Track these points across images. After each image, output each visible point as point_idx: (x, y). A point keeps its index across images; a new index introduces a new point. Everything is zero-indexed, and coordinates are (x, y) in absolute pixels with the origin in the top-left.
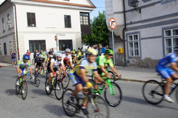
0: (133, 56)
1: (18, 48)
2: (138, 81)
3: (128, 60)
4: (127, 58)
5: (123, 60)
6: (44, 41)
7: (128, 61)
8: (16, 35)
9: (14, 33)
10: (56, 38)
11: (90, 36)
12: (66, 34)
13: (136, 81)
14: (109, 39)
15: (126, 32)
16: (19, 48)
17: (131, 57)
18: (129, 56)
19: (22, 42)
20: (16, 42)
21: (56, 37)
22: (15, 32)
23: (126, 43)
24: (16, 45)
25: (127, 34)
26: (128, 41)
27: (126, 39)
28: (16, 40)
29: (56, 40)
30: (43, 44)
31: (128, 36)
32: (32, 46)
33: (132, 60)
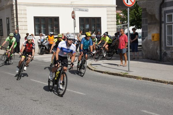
0: (171, 46)
1: (17, 27)
2: (151, 80)
3: (165, 51)
4: (163, 48)
5: (158, 52)
6: (57, 19)
7: (165, 54)
8: (14, 8)
9: (13, 5)
10: (73, 15)
13: (148, 79)
14: (142, 19)
15: (165, 9)
16: (20, 27)
17: (169, 47)
18: (167, 46)
19: (23, 20)
20: (15, 19)
21: (73, 13)
22: (14, 3)
23: (163, 25)
24: (15, 23)
25: (166, 12)
26: (167, 22)
27: (163, 20)
28: (15, 15)
29: (73, 17)
30: (54, 23)
31: (167, 15)
32: (39, 25)
33: (170, 52)
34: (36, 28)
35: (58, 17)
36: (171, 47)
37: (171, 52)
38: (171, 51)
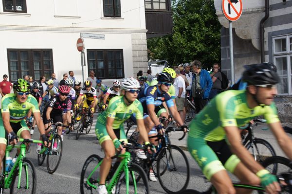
0: (286, 94)
6: (48, 53)
10: (80, 45)
11: (171, 40)
12: (107, 35)
14: (222, 48)
15: (268, 30)
17: (281, 97)
21: (80, 41)
23: (267, 57)
25: (271, 35)
26: (275, 52)
27: (266, 48)
29: (80, 49)
30: (44, 60)
31: (274, 40)
32: (17, 63)
33: (283, 105)
34: (12, 70)
35: (52, 49)
36: (286, 96)
37: (285, 106)
38: (285, 104)
